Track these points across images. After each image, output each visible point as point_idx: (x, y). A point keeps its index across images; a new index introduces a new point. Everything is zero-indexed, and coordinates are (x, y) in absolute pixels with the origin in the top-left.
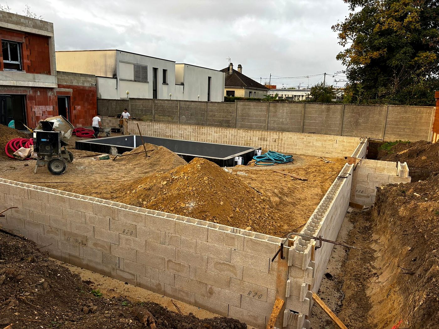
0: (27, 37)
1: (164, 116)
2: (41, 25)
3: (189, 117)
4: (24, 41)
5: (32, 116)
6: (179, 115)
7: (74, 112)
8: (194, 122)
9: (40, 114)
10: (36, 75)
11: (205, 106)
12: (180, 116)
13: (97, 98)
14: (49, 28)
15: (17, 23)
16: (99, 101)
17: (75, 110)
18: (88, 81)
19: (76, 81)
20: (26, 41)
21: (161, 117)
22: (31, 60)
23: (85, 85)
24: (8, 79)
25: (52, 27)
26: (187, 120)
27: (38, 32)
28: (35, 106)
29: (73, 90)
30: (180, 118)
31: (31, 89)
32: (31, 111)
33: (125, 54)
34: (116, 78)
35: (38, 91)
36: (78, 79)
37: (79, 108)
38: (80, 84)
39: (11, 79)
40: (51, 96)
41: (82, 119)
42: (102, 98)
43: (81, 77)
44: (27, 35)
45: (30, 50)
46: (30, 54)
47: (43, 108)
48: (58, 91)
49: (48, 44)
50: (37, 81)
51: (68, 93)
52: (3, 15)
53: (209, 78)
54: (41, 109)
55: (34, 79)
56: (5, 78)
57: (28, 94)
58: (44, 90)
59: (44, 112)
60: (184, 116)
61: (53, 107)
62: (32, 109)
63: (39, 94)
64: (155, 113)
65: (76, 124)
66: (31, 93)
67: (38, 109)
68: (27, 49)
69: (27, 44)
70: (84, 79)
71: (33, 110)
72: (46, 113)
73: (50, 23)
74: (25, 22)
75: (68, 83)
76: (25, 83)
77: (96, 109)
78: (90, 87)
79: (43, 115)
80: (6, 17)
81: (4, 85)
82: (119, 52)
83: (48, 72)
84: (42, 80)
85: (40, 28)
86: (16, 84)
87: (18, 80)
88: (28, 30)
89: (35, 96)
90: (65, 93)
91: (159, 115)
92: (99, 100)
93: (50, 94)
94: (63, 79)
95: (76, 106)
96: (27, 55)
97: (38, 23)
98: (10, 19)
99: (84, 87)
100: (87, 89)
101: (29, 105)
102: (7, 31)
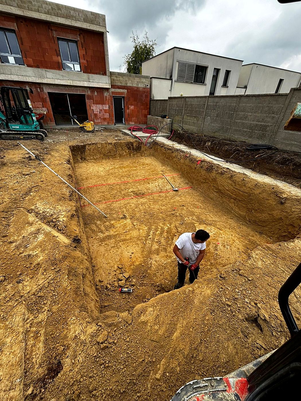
0: (82, 34)
1: (191, 116)
2: (93, 17)
3: (215, 118)
4: (79, 39)
5: (91, 113)
6: (204, 116)
7: (127, 111)
8: (218, 125)
9: (97, 112)
10: (91, 75)
11: (236, 103)
12: (206, 117)
13: (150, 99)
14: (101, 21)
15: (67, 17)
16: (152, 102)
17: (128, 109)
18: (143, 82)
19: (130, 82)
20: (80, 38)
21: (189, 118)
22: (87, 60)
23: (139, 86)
24: (65, 78)
25: (104, 20)
26: (211, 123)
27: (89, 26)
28: (93, 105)
29: (127, 91)
30: (205, 119)
31: (88, 89)
32: (90, 109)
33: (184, 52)
34: (172, 80)
35: (95, 91)
36: (132, 80)
37: (132, 107)
38: (135, 85)
39: (67, 79)
40: (107, 96)
41: (135, 118)
42: (155, 99)
43: (135, 78)
44: (81, 32)
45: (85, 49)
46: (86, 53)
47: (100, 107)
48: (113, 91)
49: (103, 42)
50: (91, 81)
51: (122, 93)
52: (52, 7)
53: (281, 81)
54: (98, 107)
55: (89, 79)
56: (61, 78)
57: (86, 94)
58: (101, 91)
59: (101, 110)
60: (209, 117)
61: (109, 106)
62: (90, 107)
63: (96, 94)
64: (185, 113)
65: (129, 122)
66: (89, 93)
67: (96, 107)
68: (82, 48)
69: (81, 42)
70: (139, 79)
71: (92, 108)
72: (103, 111)
73: (102, 15)
74: (75, 15)
75: (123, 84)
76: (81, 82)
77: (149, 110)
78: (144, 88)
79: (100, 113)
80: (55, 9)
81: (61, 84)
82: (178, 49)
83: (104, 73)
84: (96, 81)
85: (92, 22)
86: (73, 84)
87: (74, 79)
88: (78, 24)
89: (93, 96)
90: (119, 93)
91: (187, 115)
92: (152, 100)
93: (106, 94)
94: (118, 80)
95: (129, 106)
96: (83, 55)
97: (89, 15)
98: (60, 11)
99: (138, 88)
100: (141, 90)
101: (88, 104)
102: (61, 27)
